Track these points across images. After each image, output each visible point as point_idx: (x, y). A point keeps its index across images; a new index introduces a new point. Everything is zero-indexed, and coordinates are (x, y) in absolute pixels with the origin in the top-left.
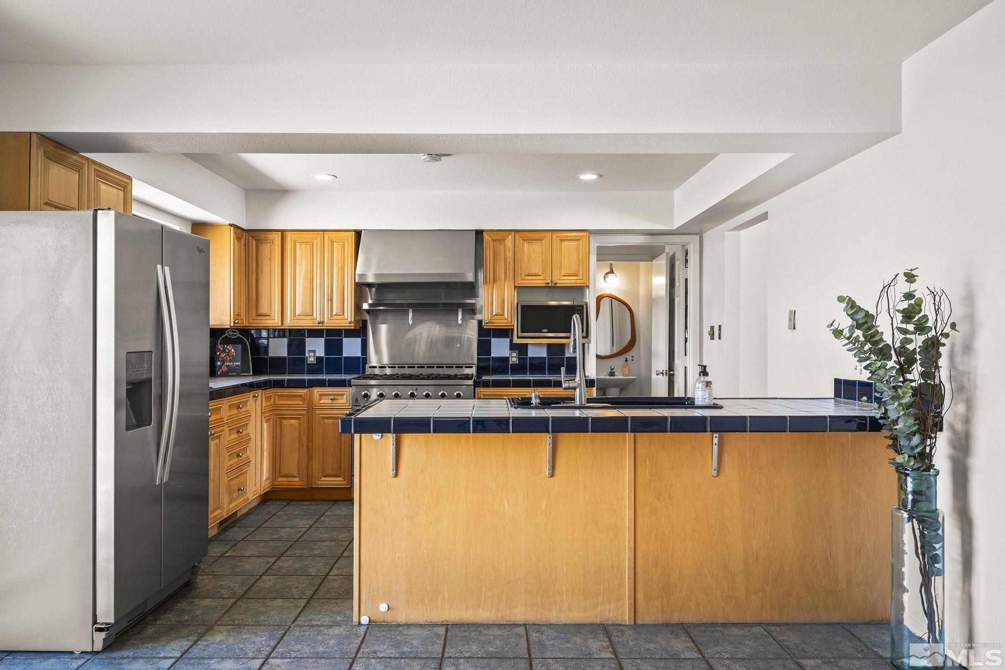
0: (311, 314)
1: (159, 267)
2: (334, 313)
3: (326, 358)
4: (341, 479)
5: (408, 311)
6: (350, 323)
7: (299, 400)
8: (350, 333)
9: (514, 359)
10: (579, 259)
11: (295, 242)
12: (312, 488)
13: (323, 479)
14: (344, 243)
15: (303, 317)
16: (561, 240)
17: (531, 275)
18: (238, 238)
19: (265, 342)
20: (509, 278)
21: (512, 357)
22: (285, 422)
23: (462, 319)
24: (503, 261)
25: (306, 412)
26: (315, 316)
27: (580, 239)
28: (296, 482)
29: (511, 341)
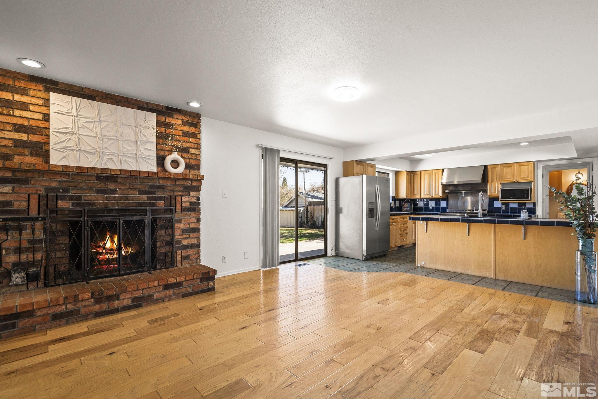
0: (429, 194)
1: (376, 185)
2: (436, 194)
3: (435, 207)
5: (462, 192)
6: (442, 197)
8: (443, 200)
11: (424, 174)
14: (439, 173)
16: (520, 166)
17: (507, 179)
18: (408, 174)
19: (417, 202)
20: (498, 180)
21: (503, 207)
24: (495, 175)
27: (529, 165)
29: (501, 202)
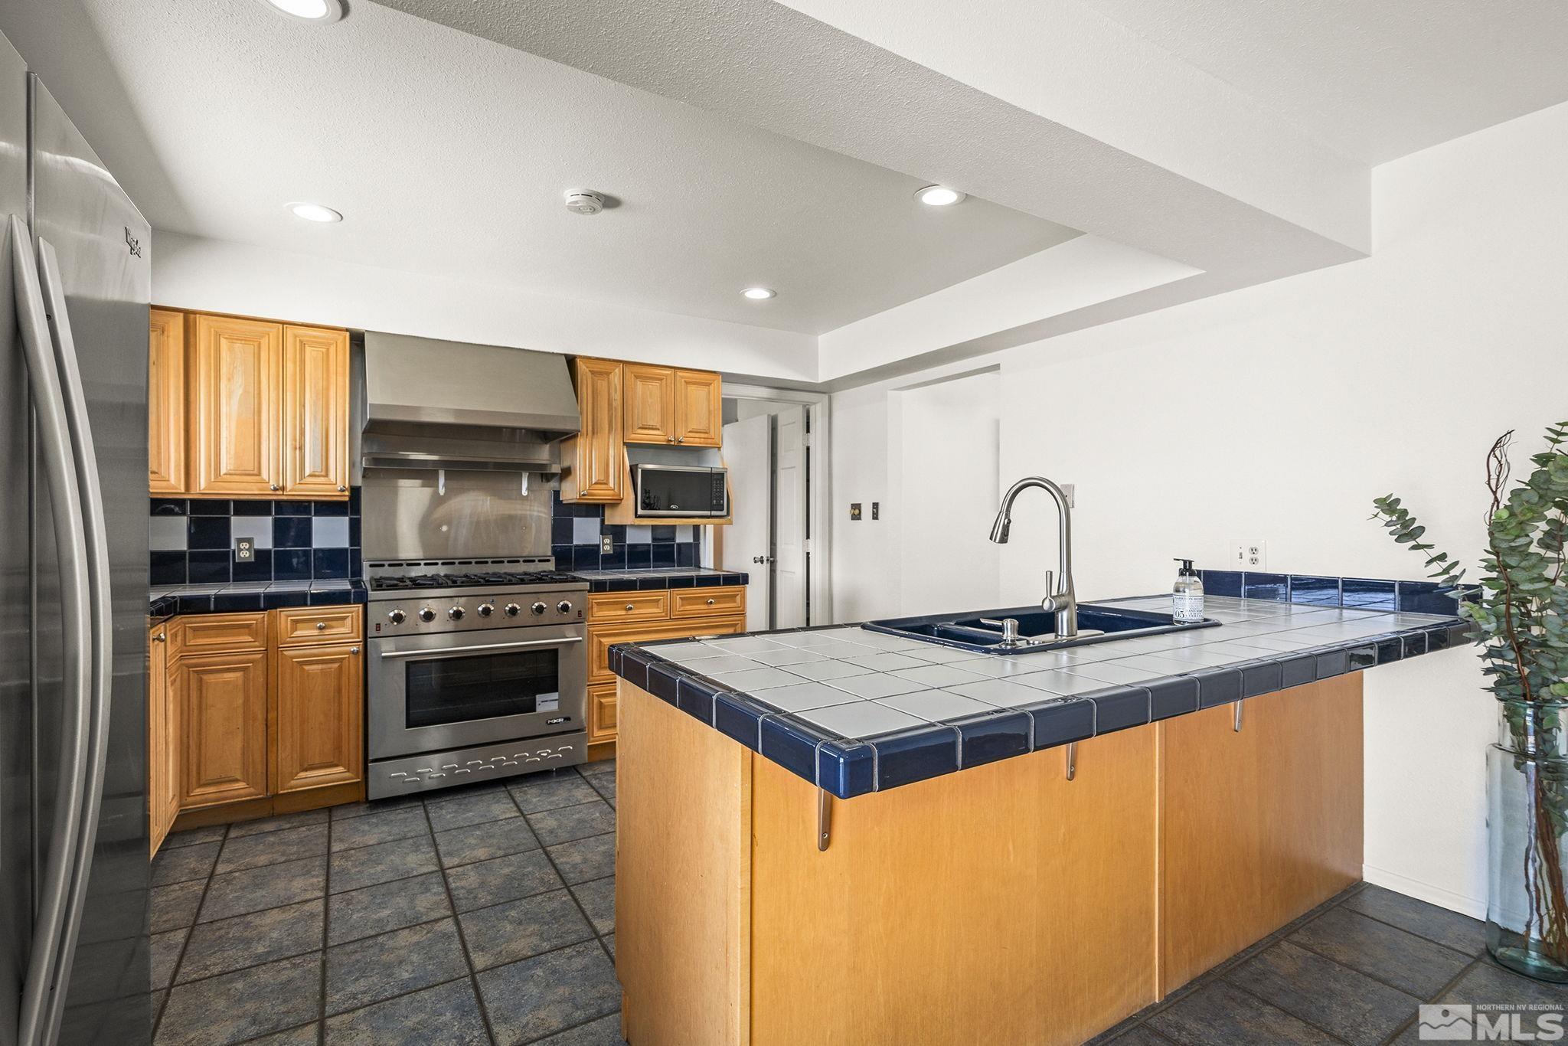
0: (256, 472)
2: (307, 473)
3: (275, 551)
4: (341, 769)
5: (436, 472)
6: (342, 491)
7: (243, 635)
9: (607, 548)
10: (709, 411)
11: (218, 335)
12: (277, 795)
13: (303, 774)
14: (328, 349)
15: (237, 478)
16: (687, 383)
17: (646, 428)
20: (615, 430)
21: (604, 544)
22: (210, 678)
23: (528, 489)
24: (606, 405)
25: (261, 655)
26: (265, 475)
27: (711, 384)
28: (240, 789)
29: (603, 521)
